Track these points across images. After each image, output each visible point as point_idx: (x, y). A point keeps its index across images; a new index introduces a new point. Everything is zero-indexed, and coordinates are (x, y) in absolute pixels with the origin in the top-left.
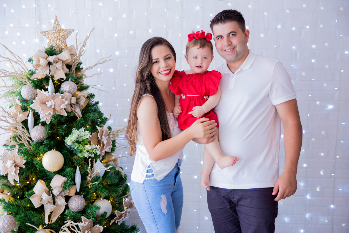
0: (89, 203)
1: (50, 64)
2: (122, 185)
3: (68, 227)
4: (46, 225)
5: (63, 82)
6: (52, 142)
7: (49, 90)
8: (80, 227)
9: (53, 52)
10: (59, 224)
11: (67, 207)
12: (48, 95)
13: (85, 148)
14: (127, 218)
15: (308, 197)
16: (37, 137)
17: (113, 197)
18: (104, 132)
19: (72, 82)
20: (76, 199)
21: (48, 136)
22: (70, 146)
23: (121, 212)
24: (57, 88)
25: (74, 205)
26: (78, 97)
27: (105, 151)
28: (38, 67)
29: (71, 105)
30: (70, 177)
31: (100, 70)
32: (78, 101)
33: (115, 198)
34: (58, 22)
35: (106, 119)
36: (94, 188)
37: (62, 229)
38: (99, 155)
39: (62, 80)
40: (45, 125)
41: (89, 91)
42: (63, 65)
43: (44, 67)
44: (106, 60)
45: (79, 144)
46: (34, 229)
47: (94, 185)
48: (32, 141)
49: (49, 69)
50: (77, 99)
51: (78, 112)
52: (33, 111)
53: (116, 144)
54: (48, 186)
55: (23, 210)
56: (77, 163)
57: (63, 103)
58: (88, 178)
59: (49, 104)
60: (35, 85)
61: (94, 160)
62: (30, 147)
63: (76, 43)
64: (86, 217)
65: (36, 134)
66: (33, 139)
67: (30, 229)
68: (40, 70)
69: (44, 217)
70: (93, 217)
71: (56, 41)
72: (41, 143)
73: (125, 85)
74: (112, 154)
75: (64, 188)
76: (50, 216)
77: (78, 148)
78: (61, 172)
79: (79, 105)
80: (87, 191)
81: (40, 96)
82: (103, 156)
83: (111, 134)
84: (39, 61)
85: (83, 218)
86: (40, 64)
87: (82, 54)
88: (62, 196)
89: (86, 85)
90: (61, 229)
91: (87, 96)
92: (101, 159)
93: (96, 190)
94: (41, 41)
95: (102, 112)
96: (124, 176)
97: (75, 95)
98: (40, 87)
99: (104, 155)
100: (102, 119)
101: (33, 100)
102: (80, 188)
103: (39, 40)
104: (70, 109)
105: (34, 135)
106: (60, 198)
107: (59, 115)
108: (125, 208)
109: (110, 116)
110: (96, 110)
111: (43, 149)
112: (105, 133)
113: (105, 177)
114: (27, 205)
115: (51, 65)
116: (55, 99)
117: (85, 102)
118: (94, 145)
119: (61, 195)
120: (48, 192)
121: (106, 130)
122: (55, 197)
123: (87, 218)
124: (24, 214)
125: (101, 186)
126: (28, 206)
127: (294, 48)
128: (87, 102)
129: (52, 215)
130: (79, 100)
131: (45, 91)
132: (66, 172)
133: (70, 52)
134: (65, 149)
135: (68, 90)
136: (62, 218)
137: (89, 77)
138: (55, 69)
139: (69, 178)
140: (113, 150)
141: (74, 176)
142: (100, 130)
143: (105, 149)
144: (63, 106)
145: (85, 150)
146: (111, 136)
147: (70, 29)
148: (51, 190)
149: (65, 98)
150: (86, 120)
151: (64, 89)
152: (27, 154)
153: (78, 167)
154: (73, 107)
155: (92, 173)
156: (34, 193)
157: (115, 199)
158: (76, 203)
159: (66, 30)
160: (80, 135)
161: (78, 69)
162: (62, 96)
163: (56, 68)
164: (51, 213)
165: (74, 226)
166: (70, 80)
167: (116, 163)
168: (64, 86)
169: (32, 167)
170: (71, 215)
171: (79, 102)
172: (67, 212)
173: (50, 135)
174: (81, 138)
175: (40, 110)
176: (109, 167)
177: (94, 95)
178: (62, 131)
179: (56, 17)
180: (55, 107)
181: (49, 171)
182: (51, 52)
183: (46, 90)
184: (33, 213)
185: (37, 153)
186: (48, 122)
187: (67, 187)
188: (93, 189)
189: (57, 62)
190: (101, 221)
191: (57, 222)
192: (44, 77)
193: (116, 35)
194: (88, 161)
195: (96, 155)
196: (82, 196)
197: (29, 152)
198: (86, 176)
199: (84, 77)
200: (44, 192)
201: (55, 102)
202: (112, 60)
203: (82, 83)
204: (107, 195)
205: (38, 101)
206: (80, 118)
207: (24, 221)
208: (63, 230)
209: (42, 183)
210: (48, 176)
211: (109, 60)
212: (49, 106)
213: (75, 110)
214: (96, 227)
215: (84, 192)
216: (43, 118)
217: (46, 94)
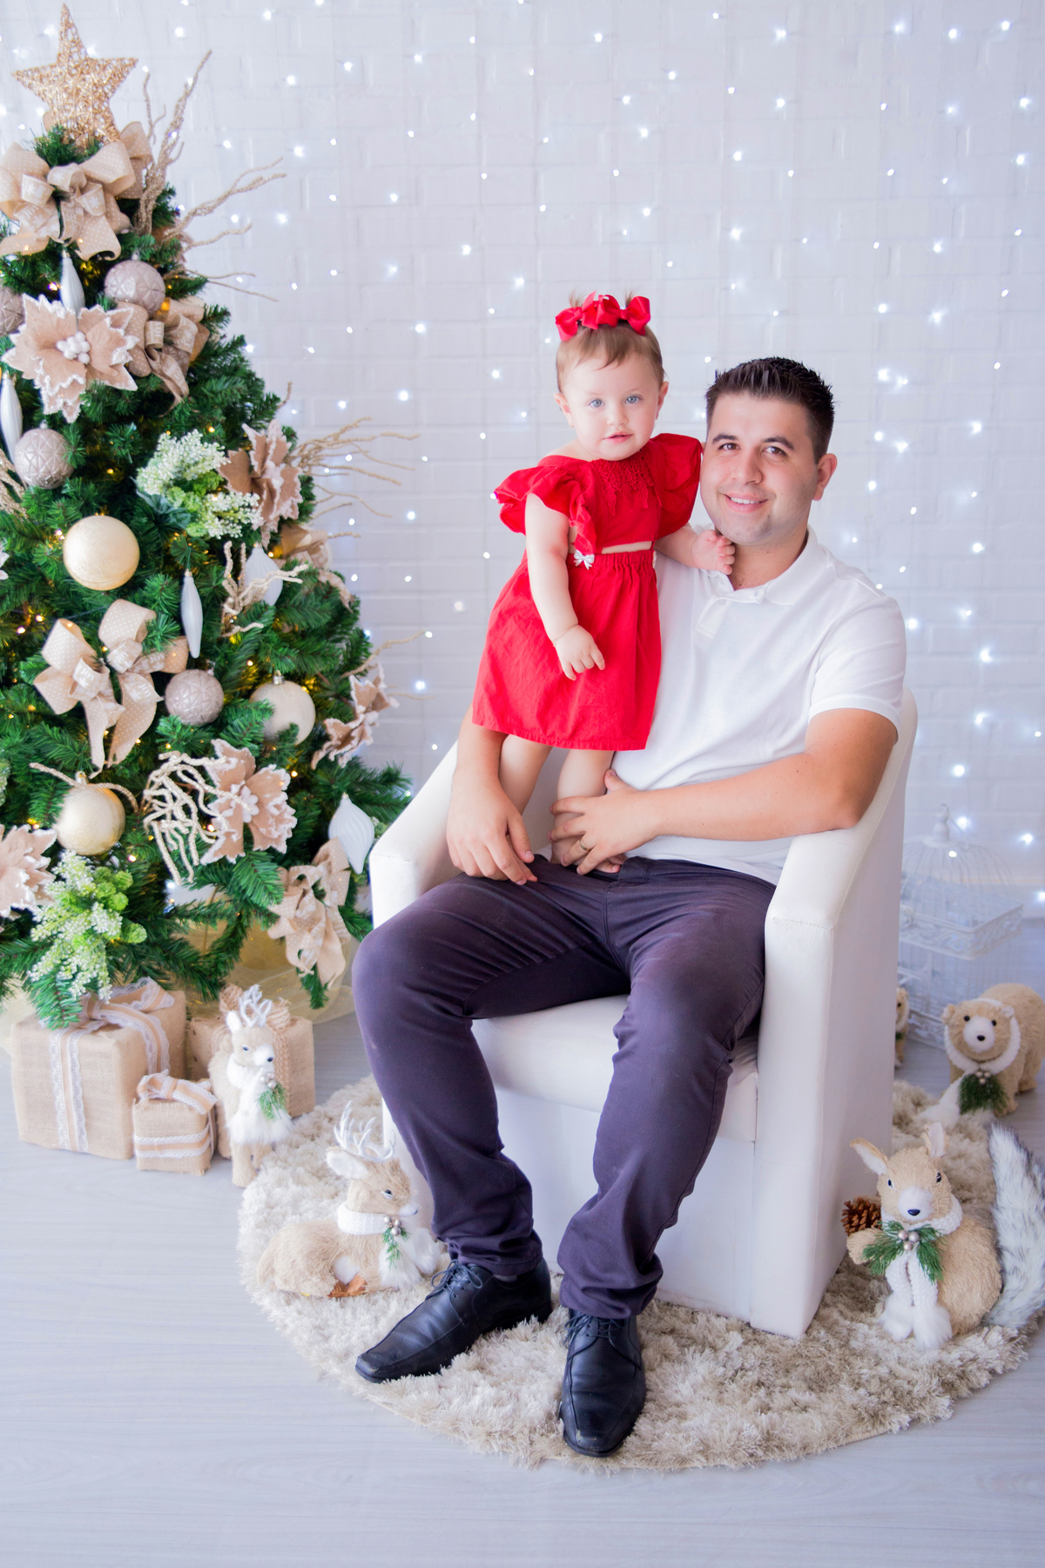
0: (234, 694)
1: (57, 197)
2: (346, 633)
3: (173, 776)
4: (96, 769)
5: (112, 265)
6: (92, 486)
7: (65, 294)
8: (213, 775)
9: (65, 150)
10: (141, 766)
11: (162, 710)
12: (61, 315)
13: (208, 505)
14: (368, 741)
15: (985, 656)
16: (37, 469)
17: (316, 676)
18: (273, 447)
19: (145, 265)
20: (190, 682)
21: (75, 467)
22: (157, 499)
23: (345, 722)
24: (93, 290)
25: (186, 701)
26: (169, 320)
27: (278, 514)
28: (17, 211)
29: (148, 351)
30: (166, 606)
31: (242, 220)
32: (170, 336)
33: (322, 676)
34: (74, 30)
35: (276, 399)
36: (248, 645)
37: (152, 783)
38: (259, 530)
39: (108, 259)
40: (61, 426)
41: (208, 298)
42: (107, 202)
43: (40, 211)
44: (261, 179)
45: (186, 491)
46: (59, 784)
47: (248, 632)
48: (22, 485)
49: (56, 218)
50: (167, 329)
51: (174, 376)
52: (15, 378)
53: (315, 491)
54: (93, 640)
55: (18, 723)
56: (185, 558)
57: (120, 342)
58: (227, 608)
59: (69, 348)
60: (11, 279)
61: (243, 546)
62: (17, 506)
63: (145, 112)
64: (229, 742)
65: (34, 461)
66: (25, 478)
67: (46, 782)
68: (25, 223)
69: (89, 744)
70: (253, 742)
71: (73, 109)
72: (56, 491)
73: (334, 273)
74: (304, 526)
75: (146, 644)
76: (107, 742)
77: (183, 505)
78: (130, 590)
79: (176, 349)
80: (226, 657)
81: (35, 320)
82: (273, 533)
83: (295, 453)
84: (18, 188)
85: (219, 745)
86: (24, 197)
87: (173, 155)
88: (141, 673)
89: (195, 276)
90: (149, 782)
91: (201, 317)
92: (266, 542)
93: (257, 651)
94: (16, 109)
95: (258, 376)
96: (350, 603)
97: (160, 313)
98: (30, 286)
99: (276, 531)
100: (262, 400)
101: (13, 337)
102: (202, 645)
103: (8, 110)
104: (146, 365)
105: (27, 463)
106: (136, 680)
107: (107, 387)
108: (360, 709)
109: (289, 390)
110: (236, 369)
111: (64, 513)
112: (275, 451)
113: (286, 607)
114: (27, 707)
115: (63, 203)
116: (88, 330)
117: (196, 337)
118: (241, 494)
119: (138, 669)
120: (94, 660)
121: (278, 442)
122: (120, 677)
123: (232, 744)
124: (22, 735)
125: (274, 636)
126: (32, 708)
127: (951, 110)
128: (204, 338)
129: (116, 739)
130: (173, 332)
131: (50, 301)
132: (149, 590)
133: (128, 148)
134: (139, 510)
135: (131, 293)
136: (150, 748)
137: (202, 243)
138: (79, 217)
139: (162, 612)
140: (304, 511)
141: (179, 604)
142: (257, 438)
143: (278, 509)
144: (119, 357)
145: (210, 513)
146: (295, 463)
147: (122, 60)
148: (104, 655)
149: (125, 326)
150: (205, 406)
151: (119, 293)
152: (10, 533)
153: (188, 574)
154: (153, 359)
155: (239, 593)
156: (47, 666)
157: (321, 680)
158: (190, 694)
159: (108, 63)
160: (187, 460)
161: (163, 215)
162: (112, 318)
163: (80, 212)
164: (111, 730)
165: (192, 771)
166: (135, 257)
167: (317, 559)
168: (116, 279)
169: (32, 576)
170: (179, 735)
171: (176, 337)
172: (163, 726)
173: (82, 462)
174: (192, 468)
175: (40, 371)
176: (298, 569)
177: (226, 313)
178: (124, 447)
179: (66, 12)
180: (91, 360)
181: (89, 591)
182: (58, 152)
183: (54, 296)
184: (50, 732)
185: (43, 528)
186: (70, 414)
187: (157, 642)
188: (245, 647)
189: (83, 191)
190: (282, 753)
191: (136, 760)
192: (42, 247)
193: (291, 80)
194: (223, 550)
195: (247, 529)
196: (211, 672)
197: (17, 526)
198: (219, 603)
199: (184, 245)
200: (81, 660)
201: (90, 340)
202: (284, 176)
203: (180, 269)
204: (294, 666)
205: (31, 339)
206: (182, 396)
207: (20, 757)
208: (155, 786)
209: (70, 630)
210: (88, 606)
211: (275, 177)
212: (71, 358)
213: (164, 369)
214: (266, 772)
215: (218, 659)
216: (52, 400)
217: (55, 313)
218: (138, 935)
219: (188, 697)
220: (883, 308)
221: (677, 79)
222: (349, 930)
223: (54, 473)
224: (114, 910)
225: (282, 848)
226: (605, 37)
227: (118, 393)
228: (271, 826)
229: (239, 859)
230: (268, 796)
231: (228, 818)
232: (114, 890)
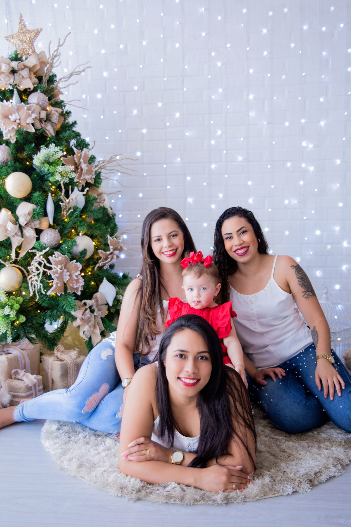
1: (13, 72)
4: (12, 260)
5: (31, 93)
6: (19, 164)
8: (52, 262)
9: (18, 58)
11: (38, 240)
12: (10, 106)
13: (57, 170)
15: (345, 244)
17: (97, 237)
18: (83, 155)
19: (41, 93)
20: (49, 232)
22: (40, 168)
23: (106, 252)
25: (46, 238)
26: (49, 112)
27: (85, 179)
30: (40, 204)
31: (86, 97)
32: (49, 117)
33: (99, 237)
34: (23, 21)
35: (89, 144)
36: (71, 222)
38: (77, 183)
39: (29, 91)
40: (9, 144)
42: (30, 74)
43: (7, 76)
45: (50, 165)
49: (13, 78)
50: (48, 114)
51: (50, 130)
53: (102, 177)
57: (30, 116)
59: (12, 118)
61: (70, 187)
64: (60, 253)
68: (2, 79)
70: (69, 253)
72: (5, 165)
73: (115, 112)
74: (97, 188)
75: (33, 217)
76: (17, 252)
77: (48, 170)
78: (28, 199)
79: (51, 121)
80: (63, 226)
81: (2, 108)
82: (83, 186)
84: (1, 68)
85: (57, 253)
86: (2, 70)
88: (31, 228)
90: (30, 264)
91: (61, 113)
92: (80, 188)
97: (46, 109)
98: (2, 99)
100: (84, 144)
102: (53, 220)
104: (40, 125)
106: (29, 229)
107: (25, 131)
108: (111, 247)
111: (6, 171)
113: (86, 211)
115: (15, 74)
116: (19, 111)
117: (59, 119)
119: (29, 225)
120: (14, 222)
122: (22, 228)
127: (324, 53)
128: (62, 120)
129: (20, 249)
131: (7, 102)
132: (34, 197)
133: (39, 58)
135: (36, 101)
138: (20, 78)
139: (39, 206)
140: (97, 183)
142: (78, 152)
143: (84, 176)
144: (30, 121)
145: (57, 173)
147: (38, 29)
148: (18, 219)
149: (32, 110)
151: (33, 101)
153: (50, 195)
154: (42, 123)
157: (99, 239)
158: (48, 236)
159: (33, 30)
160: (50, 154)
161: (51, 81)
162: (27, 107)
163: (21, 77)
166: (38, 91)
168: (31, 97)
171: (51, 118)
174: (52, 157)
175: (2, 125)
177: (70, 112)
178: (30, 151)
179: (21, 16)
180: (20, 122)
182: (16, 58)
186: (13, 140)
187: (36, 216)
189: (22, 70)
190: (80, 259)
193: (103, 52)
195: (72, 181)
200: (9, 221)
201: (20, 115)
202: (91, 67)
204: (88, 231)
205: (1, 115)
212: (13, 121)
213: (46, 127)
214: (73, 263)
215: (60, 226)
216: (6, 134)
217: (8, 105)
218: (22, 319)
219: (47, 237)
220: (303, 121)
221: (230, 47)
222: (104, 326)
223: (5, 159)
224: (14, 309)
225: (79, 293)
226: (206, 34)
227: (29, 133)
228: (74, 283)
229: (61, 295)
230: (73, 272)
231: (56, 277)
232: (15, 303)
